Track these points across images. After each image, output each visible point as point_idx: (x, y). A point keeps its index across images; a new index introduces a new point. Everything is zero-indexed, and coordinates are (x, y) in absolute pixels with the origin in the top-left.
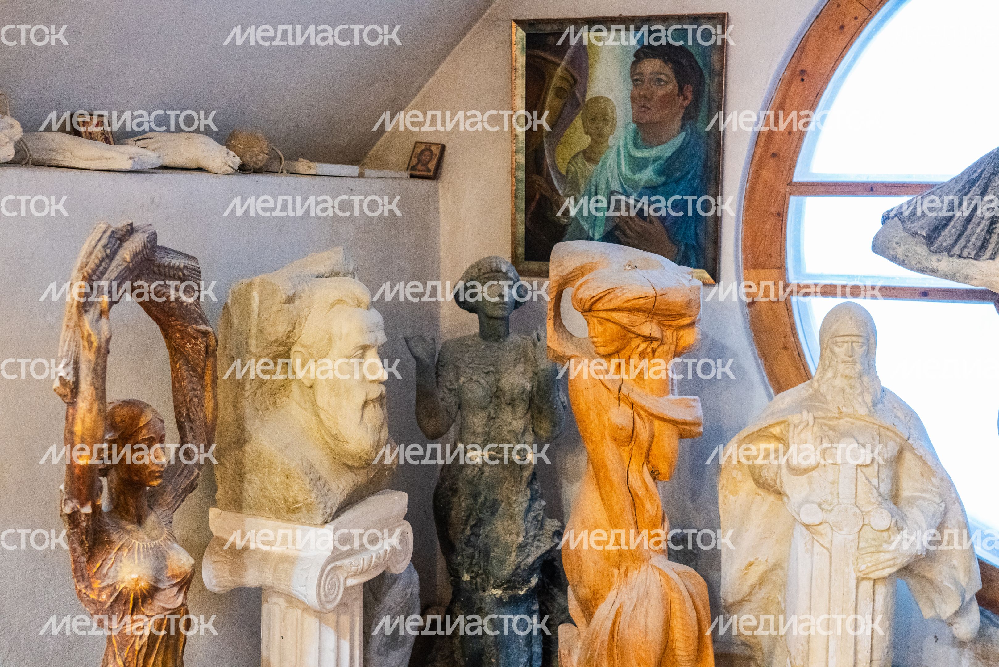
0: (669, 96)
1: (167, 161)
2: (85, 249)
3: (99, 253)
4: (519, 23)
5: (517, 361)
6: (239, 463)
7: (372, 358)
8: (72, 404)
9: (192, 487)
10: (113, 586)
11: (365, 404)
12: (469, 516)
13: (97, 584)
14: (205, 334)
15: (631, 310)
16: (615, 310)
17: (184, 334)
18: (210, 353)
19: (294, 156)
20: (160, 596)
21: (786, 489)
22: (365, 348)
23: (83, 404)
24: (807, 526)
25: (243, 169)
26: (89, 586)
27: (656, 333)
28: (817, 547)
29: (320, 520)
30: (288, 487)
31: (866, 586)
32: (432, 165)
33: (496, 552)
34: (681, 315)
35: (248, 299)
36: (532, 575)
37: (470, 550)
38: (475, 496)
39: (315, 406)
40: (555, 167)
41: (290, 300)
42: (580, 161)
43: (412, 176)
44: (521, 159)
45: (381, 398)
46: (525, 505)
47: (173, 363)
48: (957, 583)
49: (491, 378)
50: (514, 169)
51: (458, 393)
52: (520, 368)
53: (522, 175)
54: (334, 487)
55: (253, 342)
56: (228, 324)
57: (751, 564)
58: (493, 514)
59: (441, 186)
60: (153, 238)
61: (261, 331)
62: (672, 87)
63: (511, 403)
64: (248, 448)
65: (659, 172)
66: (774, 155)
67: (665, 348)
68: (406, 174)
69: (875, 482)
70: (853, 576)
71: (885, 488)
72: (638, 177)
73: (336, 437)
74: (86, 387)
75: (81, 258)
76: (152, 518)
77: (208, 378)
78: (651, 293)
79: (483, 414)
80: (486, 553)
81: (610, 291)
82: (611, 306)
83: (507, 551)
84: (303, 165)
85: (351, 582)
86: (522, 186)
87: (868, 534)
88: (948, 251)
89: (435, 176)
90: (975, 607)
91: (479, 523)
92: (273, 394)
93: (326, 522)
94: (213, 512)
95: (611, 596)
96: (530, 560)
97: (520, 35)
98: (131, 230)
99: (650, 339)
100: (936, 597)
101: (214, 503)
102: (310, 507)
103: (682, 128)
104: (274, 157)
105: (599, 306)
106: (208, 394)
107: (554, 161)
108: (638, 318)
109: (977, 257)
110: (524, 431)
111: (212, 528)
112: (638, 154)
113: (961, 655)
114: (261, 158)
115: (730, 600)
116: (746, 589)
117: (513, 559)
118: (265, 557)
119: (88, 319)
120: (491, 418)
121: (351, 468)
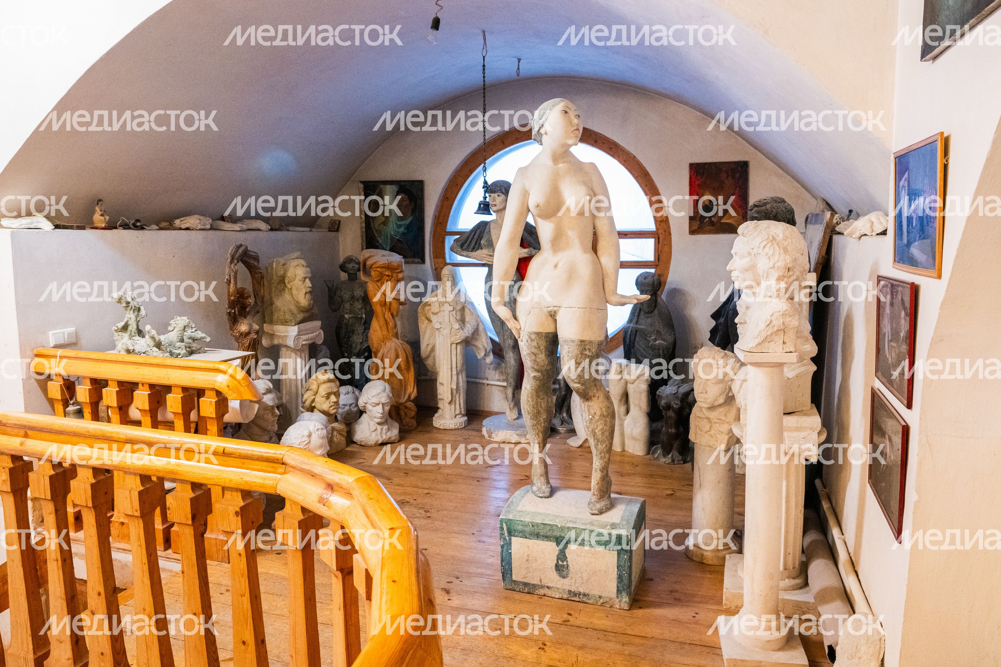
0: (407, 205)
1: (250, 227)
2: (231, 249)
3: (234, 250)
4: (362, 182)
5: (360, 287)
6: (272, 310)
7: (307, 281)
8: (229, 285)
9: (258, 312)
10: (239, 331)
11: (306, 293)
12: (346, 335)
13: (235, 331)
14: (261, 273)
15: (382, 268)
16: (377, 267)
17: (255, 273)
18: (262, 278)
19: (289, 225)
20: (251, 334)
21: (432, 319)
22: (305, 278)
23: (232, 285)
24: (437, 329)
25: (272, 230)
26: (233, 332)
27: (390, 274)
28: (441, 336)
29: (294, 324)
30: (285, 316)
31: (454, 346)
32: (336, 227)
33: (354, 345)
34: (397, 269)
35: (273, 264)
36: (365, 352)
37: (346, 346)
38: (347, 328)
39: (292, 294)
40: (374, 227)
41: (284, 265)
42: (382, 226)
43: (329, 231)
44: (364, 225)
45: (310, 292)
46: (362, 331)
47: (253, 280)
48: (484, 346)
49: (351, 293)
50: (361, 228)
51: (341, 297)
52: (360, 289)
53: (364, 230)
54: (298, 316)
55: (274, 276)
56: (267, 272)
57: (428, 345)
58: (353, 334)
59: (339, 233)
60: (247, 247)
61: (276, 273)
62: (408, 202)
63: (357, 300)
64: (274, 306)
65: (405, 229)
66: (440, 223)
67: (393, 279)
68: (327, 230)
69: (455, 316)
70: (450, 342)
71: (458, 318)
72: (399, 230)
73: (298, 302)
74: (232, 281)
75: (230, 252)
76: (248, 317)
77: (262, 285)
78: (387, 262)
79: (349, 303)
80: (351, 347)
81: (376, 262)
82: (376, 266)
83: (357, 345)
84: (291, 228)
85: (304, 343)
86: (365, 234)
87: (453, 330)
88: (466, 250)
89: (337, 230)
90: (491, 354)
91: (349, 337)
92: (280, 291)
93: (295, 325)
94: (265, 325)
95: (382, 351)
96: (364, 347)
97: (362, 186)
98: (241, 245)
99: (388, 276)
100: (479, 351)
101: (265, 322)
102: (291, 320)
103: (411, 215)
104: (281, 226)
105: (373, 267)
106: (262, 288)
107: (374, 225)
108: (383, 270)
109: (472, 251)
110: (362, 309)
111: (265, 330)
112: (399, 223)
113: (496, 373)
114: (277, 226)
115: (424, 357)
116: (428, 353)
117: (359, 347)
118: (280, 336)
119: (232, 266)
120: (351, 305)
121: (303, 312)
